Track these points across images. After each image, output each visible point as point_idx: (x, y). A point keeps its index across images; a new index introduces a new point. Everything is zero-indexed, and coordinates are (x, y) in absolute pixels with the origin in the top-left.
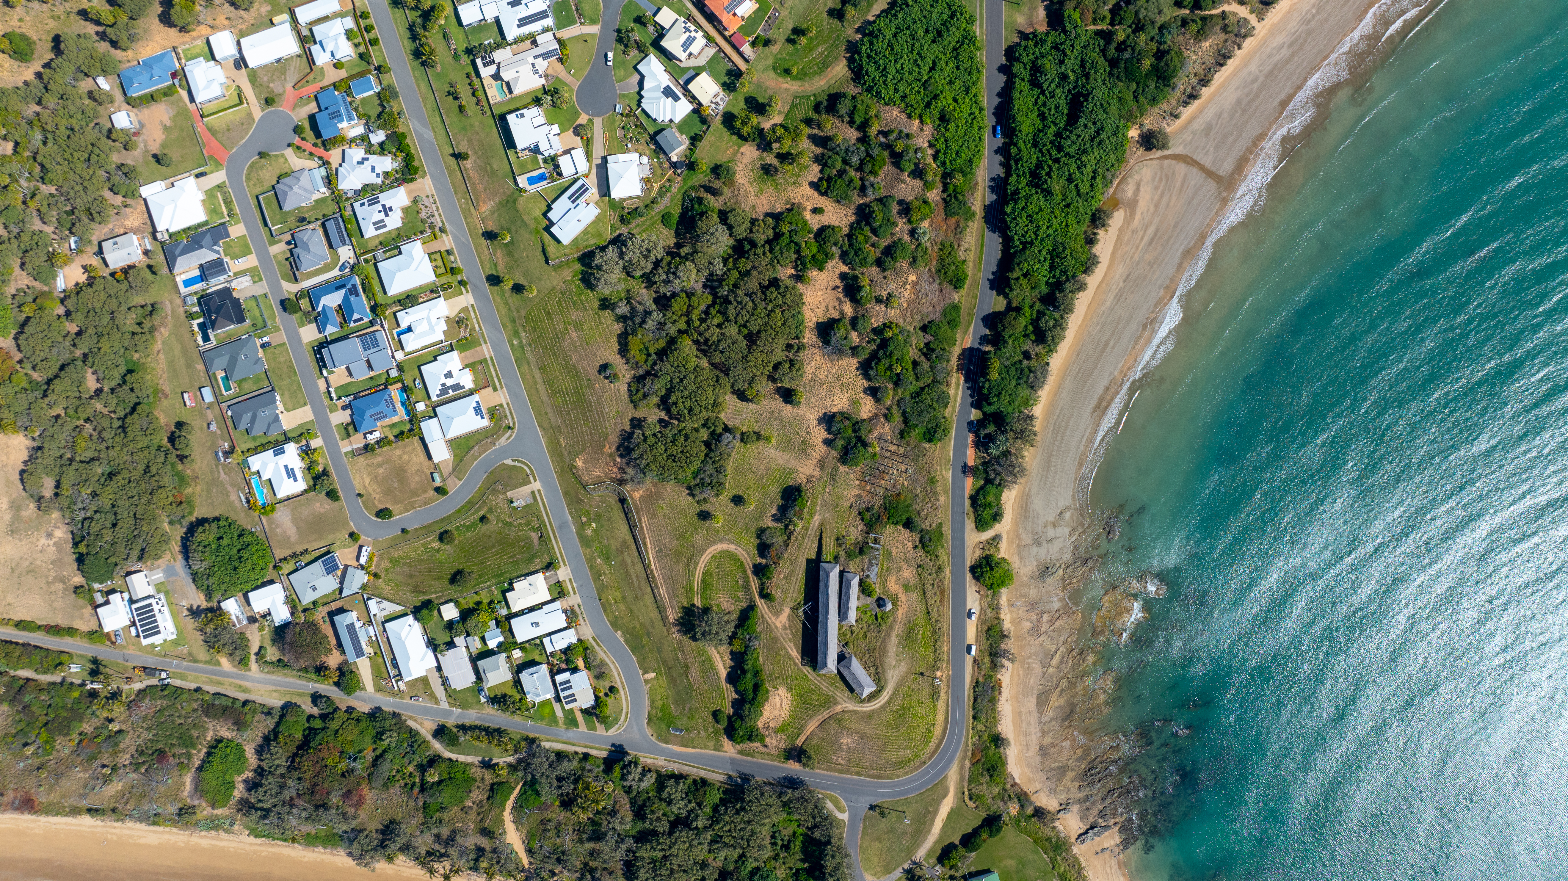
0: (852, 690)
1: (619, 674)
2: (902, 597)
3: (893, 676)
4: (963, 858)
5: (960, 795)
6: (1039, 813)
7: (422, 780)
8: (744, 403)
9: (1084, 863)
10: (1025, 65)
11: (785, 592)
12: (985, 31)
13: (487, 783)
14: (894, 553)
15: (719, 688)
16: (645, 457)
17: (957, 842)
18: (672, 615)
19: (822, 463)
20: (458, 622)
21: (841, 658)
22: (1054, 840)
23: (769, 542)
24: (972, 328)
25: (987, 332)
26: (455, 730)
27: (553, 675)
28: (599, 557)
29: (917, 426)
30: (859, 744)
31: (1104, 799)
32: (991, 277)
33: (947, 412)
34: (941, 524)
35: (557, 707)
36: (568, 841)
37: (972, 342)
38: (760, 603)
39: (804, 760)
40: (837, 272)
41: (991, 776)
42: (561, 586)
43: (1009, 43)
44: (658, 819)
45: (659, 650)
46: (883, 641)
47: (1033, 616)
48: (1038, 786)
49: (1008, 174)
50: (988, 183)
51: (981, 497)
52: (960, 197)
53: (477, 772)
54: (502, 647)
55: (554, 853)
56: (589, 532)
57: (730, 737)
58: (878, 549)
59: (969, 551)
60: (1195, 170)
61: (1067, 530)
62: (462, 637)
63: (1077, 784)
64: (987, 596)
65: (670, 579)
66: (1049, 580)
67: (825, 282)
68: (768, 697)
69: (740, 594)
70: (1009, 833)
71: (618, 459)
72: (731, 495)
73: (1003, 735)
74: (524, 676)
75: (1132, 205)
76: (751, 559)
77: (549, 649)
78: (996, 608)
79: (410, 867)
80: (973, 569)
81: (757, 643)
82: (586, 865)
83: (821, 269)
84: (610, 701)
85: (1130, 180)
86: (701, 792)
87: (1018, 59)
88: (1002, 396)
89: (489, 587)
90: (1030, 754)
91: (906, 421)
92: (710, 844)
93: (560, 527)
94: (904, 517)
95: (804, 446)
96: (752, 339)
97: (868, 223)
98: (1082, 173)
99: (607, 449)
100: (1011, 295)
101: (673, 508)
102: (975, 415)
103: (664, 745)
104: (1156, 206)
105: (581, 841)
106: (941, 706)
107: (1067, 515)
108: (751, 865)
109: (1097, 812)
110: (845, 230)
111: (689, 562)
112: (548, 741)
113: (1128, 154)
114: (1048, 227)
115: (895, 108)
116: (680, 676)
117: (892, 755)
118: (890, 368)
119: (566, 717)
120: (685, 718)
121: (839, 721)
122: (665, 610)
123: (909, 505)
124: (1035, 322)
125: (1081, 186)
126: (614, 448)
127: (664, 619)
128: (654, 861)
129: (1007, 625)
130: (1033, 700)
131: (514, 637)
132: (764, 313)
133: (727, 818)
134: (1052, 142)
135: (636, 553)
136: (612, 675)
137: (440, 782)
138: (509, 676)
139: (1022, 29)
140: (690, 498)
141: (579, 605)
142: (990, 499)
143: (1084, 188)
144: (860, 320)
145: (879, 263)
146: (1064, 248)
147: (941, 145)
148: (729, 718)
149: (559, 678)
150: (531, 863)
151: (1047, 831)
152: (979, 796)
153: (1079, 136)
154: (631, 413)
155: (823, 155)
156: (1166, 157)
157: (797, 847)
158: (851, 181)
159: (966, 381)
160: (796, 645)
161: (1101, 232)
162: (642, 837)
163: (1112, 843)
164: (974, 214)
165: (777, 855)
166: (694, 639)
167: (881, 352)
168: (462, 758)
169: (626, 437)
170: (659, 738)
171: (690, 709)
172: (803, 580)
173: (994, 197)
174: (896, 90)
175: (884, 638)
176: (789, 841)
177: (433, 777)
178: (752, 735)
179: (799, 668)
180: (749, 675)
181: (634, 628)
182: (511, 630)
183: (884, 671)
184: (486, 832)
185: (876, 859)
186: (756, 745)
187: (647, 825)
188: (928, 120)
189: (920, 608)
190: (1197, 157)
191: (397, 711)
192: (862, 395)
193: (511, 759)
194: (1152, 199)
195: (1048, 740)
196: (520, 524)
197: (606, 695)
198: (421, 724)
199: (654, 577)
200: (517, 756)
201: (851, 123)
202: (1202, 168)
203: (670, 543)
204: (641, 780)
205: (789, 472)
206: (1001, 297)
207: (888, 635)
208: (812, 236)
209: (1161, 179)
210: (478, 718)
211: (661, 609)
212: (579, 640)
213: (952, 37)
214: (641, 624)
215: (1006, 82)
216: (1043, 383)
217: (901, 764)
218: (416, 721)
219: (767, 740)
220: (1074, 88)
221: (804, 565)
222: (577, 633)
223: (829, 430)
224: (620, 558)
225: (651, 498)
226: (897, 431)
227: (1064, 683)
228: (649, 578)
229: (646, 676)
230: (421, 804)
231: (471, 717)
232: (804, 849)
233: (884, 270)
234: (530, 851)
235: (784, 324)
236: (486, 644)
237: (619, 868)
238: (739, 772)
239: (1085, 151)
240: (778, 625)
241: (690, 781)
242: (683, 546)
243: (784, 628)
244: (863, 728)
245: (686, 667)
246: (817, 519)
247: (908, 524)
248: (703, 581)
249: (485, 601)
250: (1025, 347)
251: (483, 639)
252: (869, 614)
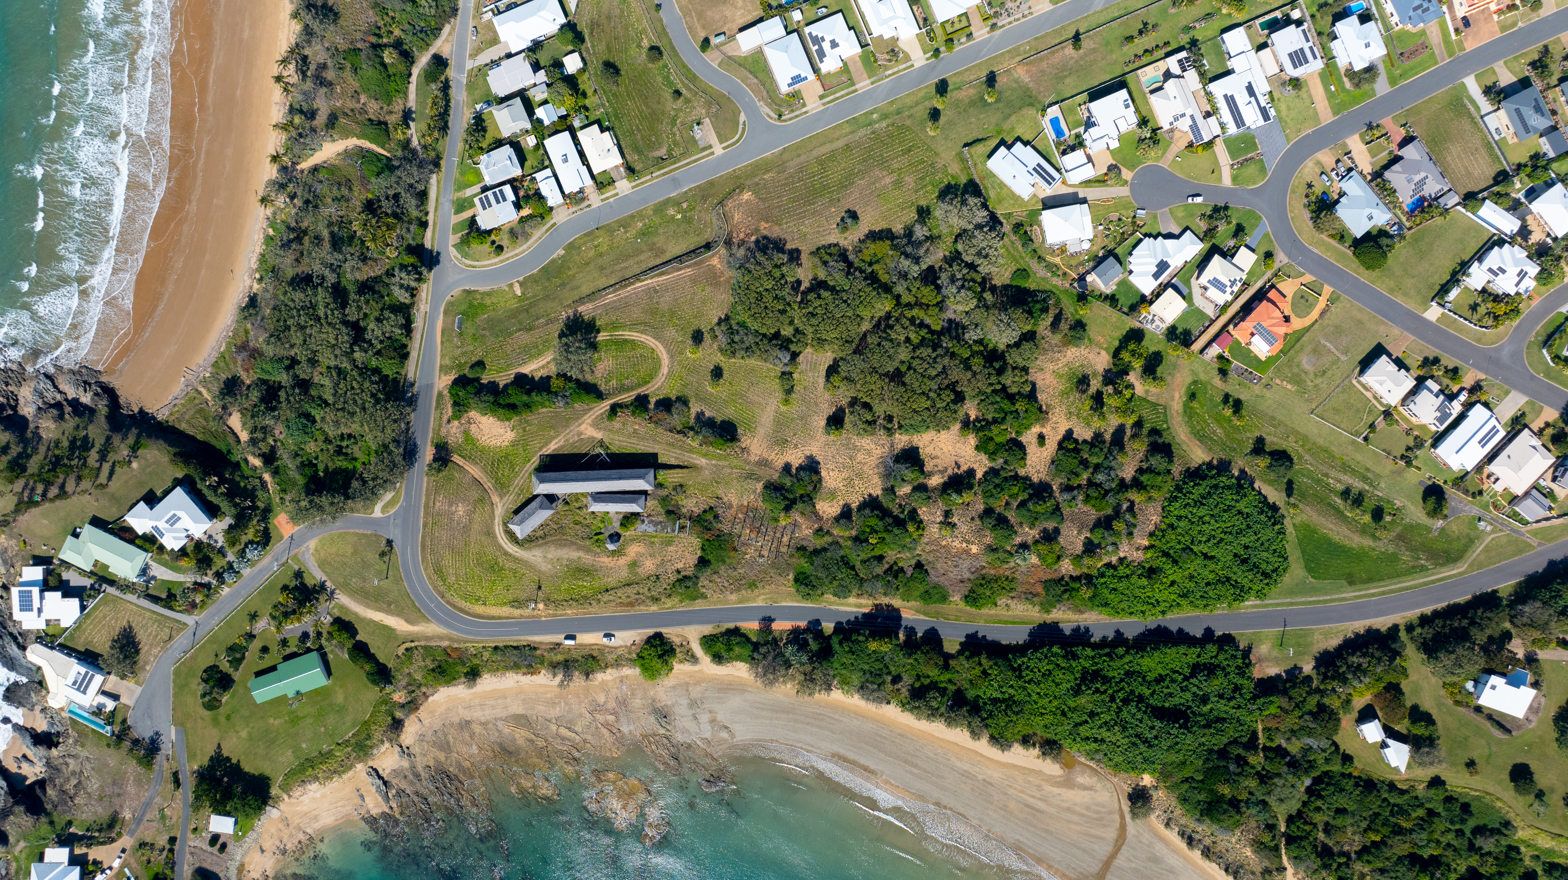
0: (517, 512)
1: (517, 255)
2: (623, 561)
3: (534, 556)
4: (342, 645)
5: (410, 638)
6: (397, 725)
7: (385, 46)
8: (824, 373)
9: (345, 776)
10: (1216, 657)
11: (618, 431)
12: (1249, 610)
13: (387, 118)
14: (671, 548)
15: (509, 366)
16: (758, 268)
17: (358, 638)
18: (586, 310)
19: (764, 463)
20: (562, 73)
21: (551, 498)
22: (368, 743)
23: (674, 410)
24: (922, 617)
25: (920, 635)
26: (443, 78)
27: (511, 182)
28: (645, 225)
29: (812, 565)
30: (458, 524)
31: (417, 793)
32: (980, 635)
33: (829, 597)
34: (706, 597)
35: (477, 189)
36: (329, 210)
37: (907, 619)
38: (606, 405)
39: (435, 465)
40: (975, 466)
41: (433, 670)
42: (609, 184)
43: (1237, 638)
44: (359, 308)
45: (546, 298)
46: (573, 543)
47: (612, 705)
48: (426, 722)
49: (1094, 646)
50: (1082, 625)
51: (738, 639)
52: (1066, 596)
53: (398, 106)
54: (537, 124)
55: (315, 196)
56: (671, 212)
57: (456, 382)
58: (673, 531)
59: (678, 630)
60: (1109, 849)
61: (708, 735)
62: (545, 79)
63: (431, 764)
64: (630, 653)
65: (624, 305)
66: (652, 719)
67: (963, 454)
68: (502, 420)
69: (614, 383)
70: (372, 693)
71: (753, 238)
72: (722, 365)
73: (479, 681)
74: (507, 150)
75: (1068, 783)
76: (653, 392)
77: (539, 176)
78: (617, 663)
79: (288, 39)
80: (658, 636)
81: (561, 404)
82: (305, 232)
83: (977, 448)
84: (487, 247)
85: (1095, 779)
86: (393, 354)
87: (1221, 649)
88: (850, 656)
89: (603, 105)
90: (461, 711)
91: (816, 552)
92: (336, 367)
93: (674, 180)
94: (710, 557)
95: (782, 443)
96: (896, 377)
97: (1031, 497)
98: (1100, 727)
99: (763, 225)
100: (961, 658)
101: (704, 302)
102: (828, 627)
103: (442, 310)
104: (1068, 810)
105: (330, 224)
106: (506, 611)
107: (724, 735)
108: (317, 414)
109: (403, 787)
110: (1022, 472)
111: (646, 324)
112: (438, 182)
113: (1123, 775)
114: (1038, 694)
115: (1159, 518)
116: (520, 322)
117: (448, 561)
118: (874, 531)
119: (465, 200)
120: (473, 331)
121: (481, 500)
122: (590, 301)
123: (724, 562)
124: (934, 686)
125: (1086, 726)
126: (765, 232)
127: (581, 300)
128: (313, 307)
129: (600, 677)
130: (520, 711)
131: (550, 136)
132: (925, 388)
133: (367, 384)
134: (1132, 692)
135: (651, 265)
136: (515, 248)
137: (384, 65)
138: (506, 133)
139: (1254, 650)
140: (716, 320)
141: (589, 206)
142: (737, 650)
143: (1084, 731)
144: (924, 495)
145: (988, 512)
146: (1017, 713)
147: (1122, 571)
148: (477, 380)
149: (507, 189)
150: (302, 171)
151: (378, 735)
152: (410, 658)
153: (1141, 722)
154: (806, 249)
155: (1104, 442)
156: (1122, 817)
157: (341, 463)
158: (1077, 475)
159: (864, 615)
160: (562, 447)
161: (1036, 751)
162: (339, 293)
163: (371, 806)
164: (1048, 612)
165: (330, 442)
166: (562, 335)
167: (889, 520)
168: (412, 88)
169: (778, 245)
170: (450, 304)
171: (483, 336)
172: (634, 451)
173: (1068, 632)
174: (1179, 518)
175: (576, 544)
176: (346, 454)
177: (389, 56)
178: (460, 406)
179: (537, 452)
180: (525, 398)
181: (569, 269)
182: (557, 132)
183: (540, 546)
184: (332, 121)
185: (334, 550)
186: (449, 411)
187: (352, 296)
188: (1149, 555)
189: (611, 581)
190: (1124, 850)
191: (459, 12)
192: (842, 503)
193: (415, 142)
194: (1075, 804)
195: (477, 729)
196: (675, 135)
197: (493, 242)
198: (447, 40)
199: (626, 286)
200: (419, 148)
201: (1141, 471)
202: (1113, 856)
203: (665, 302)
204: (402, 286)
205: (751, 428)
206: (958, 647)
207: (580, 548)
208: (1013, 435)
209: (1098, 812)
210: (457, 103)
211: (592, 296)
212: (551, 209)
213: (1241, 575)
214: (574, 276)
215: (1194, 637)
216: (868, 699)
217: (439, 571)
218: (450, 34)
219: (456, 423)
220: (1193, 712)
221: (651, 450)
222: (559, 206)
223: (800, 468)
224: (645, 248)
225: (713, 278)
226: (805, 543)
227: (541, 743)
228: (624, 282)
229: (517, 285)
230: (359, 46)
231: (459, 95)
232: (339, 471)
233: (981, 517)
234: (315, 169)
235: (915, 411)
236: (540, 105)
237: (303, 269)
238: (418, 394)
239: (1124, 729)
240: (583, 427)
241: (404, 340)
242: (663, 316)
243: (580, 434)
244: (476, 527)
245: (530, 329)
246: (702, 461)
247: (703, 562)
248: (626, 341)
249: (587, 102)
250: (905, 677)
251: (545, 102)
252: (602, 525)
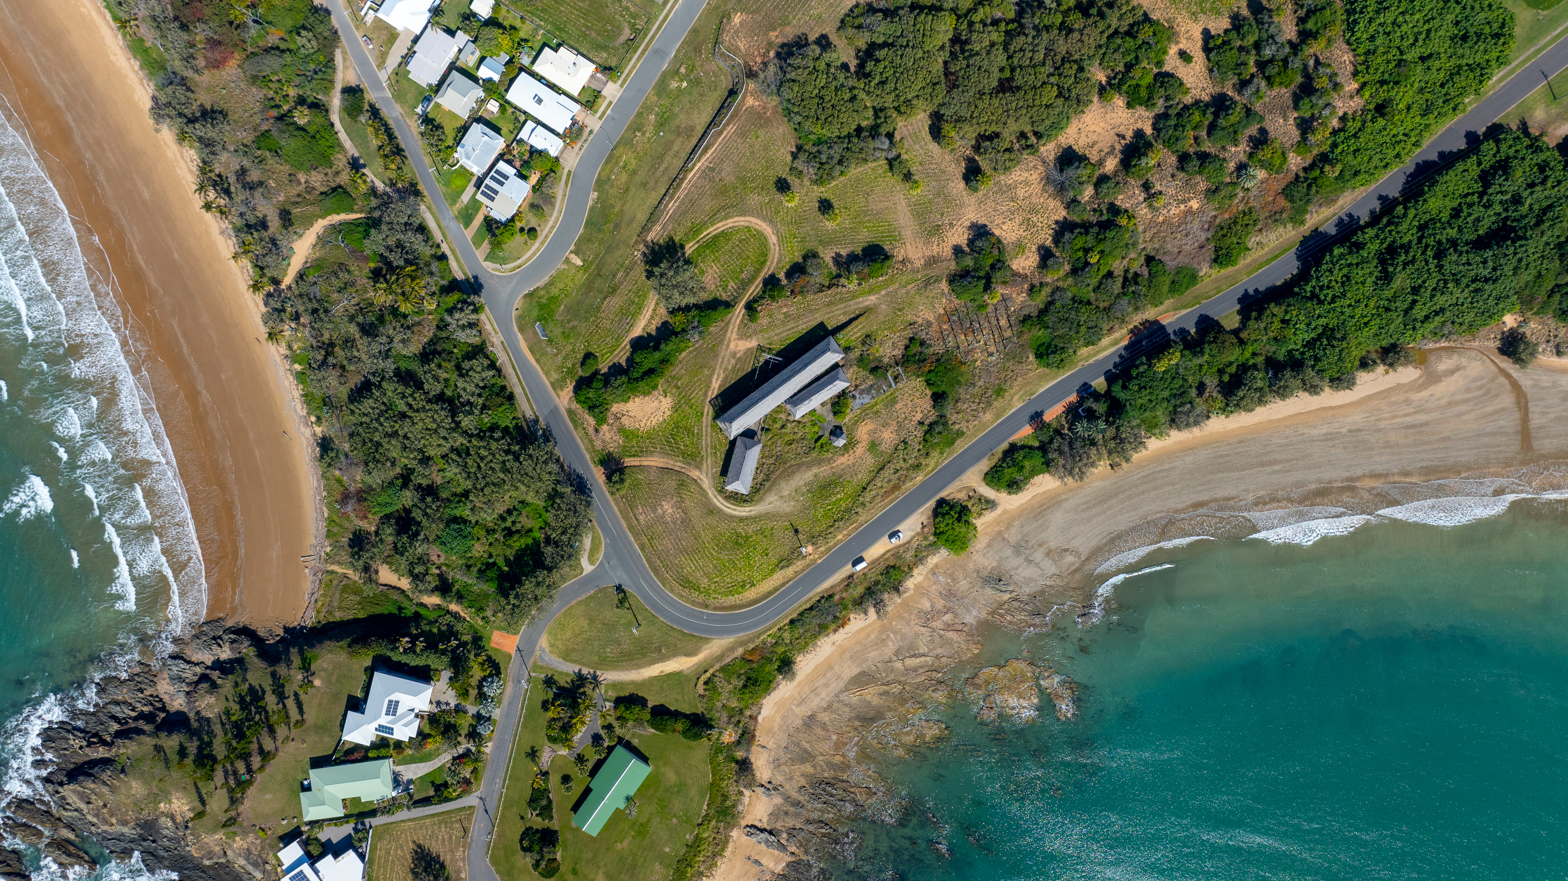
0: (724, 472)
1: (553, 227)
2: (860, 450)
3: (771, 503)
4: (639, 721)
5: (701, 669)
6: (744, 766)
7: (290, 111)
8: (929, 137)
9: (728, 853)
10: (1498, 151)
11: (770, 326)
12: (1497, 88)
13: (338, 180)
14: (898, 406)
15: (618, 339)
16: (800, 71)
17: (650, 704)
18: (655, 234)
19: (932, 261)
20: (479, 20)
21: (749, 434)
22: (728, 803)
23: (810, 270)
24: (1184, 312)
25: (1193, 331)
26: (366, 107)
27: (501, 157)
28: (657, 115)
29: (1047, 327)
30: (674, 523)
31: (809, 822)
32: (1251, 291)
33: (1084, 351)
34: (963, 433)
35: (470, 189)
36: (342, 305)
37: (1170, 324)
38: (739, 310)
39: (615, 478)
40: (1139, 125)
41: (745, 686)
42: (596, 97)
43: (1504, 122)
44: (436, 378)
45: (609, 250)
46: (799, 466)
47: (940, 604)
48: (771, 744)
49: (1370, 225)
50: (1342, 214)
51: (1022, 453)
52: (1314, 189)
53: (340, 162)
54: (489, 86)
55: (318, 301)
56: (674, 85)
57: (577, 389)
58: (890, 386)
59: (956, 485)
60: (1517, 415)
61: (1053, 570)
62: (467, 37)
63: (803, 782)
64: (926, 538)
65: (691, 202)
66: (989, 591)
67: (1119, 121)
68: (649, 393)
69: (732, 284)
70: (701, 748)
71: (772, 54)
72: (825, 196)
73: (796, 668)
74: (477, 129)
75: (1432, 378)
76: (777, 267)
77: (524, 135)
78: (919, 559)
79: (190, 171)
80: (941, 502)
81: (697, 337)
82: (332, 345)
83: (1129, 105)
84: (520, 238)
85: (1455, 357)
86: (499, 400)
87: (1497, 142)
88: (1144, 392)
89: (539, 26)
90: (797, 710)
91: (1043, 312)
92: (453, 449)
93: (656, 52)
94: (943, 388)
95: (935, 231)
96: (1005, 87)
97: (1216, 115)
98: (1432, 296)
99: (773, 35)
100: (1251, 323)
101: (766, 148)
102: (1099, 383)
103: (516, 329)
104: (1450, 404)
105: (352, 318)
106: (779, 577)
107: (1069, 559)
108: (464, 511)
109: (791, 825)
110: (1188, 100)
111: (723, 208)
112: (429, 208)
113: (1483, 332)
114: (1349, 306)
115: (1351, 55)
116: (600, 291)
117: (689, 567)
118: (1086, 251)
119: (467, 207)
120: (560, 330)
121: (682, 484)
122: (654, 223)
123: (959, 383)
124: (1244, 368)
125: (1418, 306)
126: (780, 41)
127: (645, 229)
128: (389, 407)
129: (910, 584)
130: (855, 671)
131: (507, 91)
132: (1043, 77)
133: (494, 445)
134: (1439, 243)
135: (689, 149)
136: (546, 221)
137: (302, 129)
138: (465, 115)
139: (1529, 124)
140: (789, 158)
141: (591, 132)
142: (1027, 464)
143: (1419, 312)
144: (1111, 184)
145: (1183, 159)
146: (1344, 338)
147: (1353, 126)
148: (596, 372)
149: (502, 166)
150: (289, 288)
151: (733, 789)
152: (715, 689)
153: (1469, 264)
154: (829, 29)
155: (1244, 19)
156: (1508, 376)
157: (518, 543)
158: (1244, 64)
159: (1126, 348)
160: (725, 379)
161: (1381, 369)
162: (405, 377)
163: (771, 865)
164: (1302, 222)
165: (494, 531)
166: (650, 275)
167: (1096, 230)
168: (343, 136)
169: (799, 44)
170: (520, 318)
171: (573, 328)
172: (798, 335)
173: (1333, 231)
174: (1372, 38)
175: (803, 464)
176: (518, 531)
177: (302, 117)
178: (597, 408)
179: (704, 401)
180: (657, 355)
181: (612, 206)
182: (512, 81)
183: (769, 490)
184: (286, 218)
185: (569, 634)
186: (591, 421)
187: (420, 372)
188: (1367, 95)
189: (862, 477)
190: (1532, 407)
191: (340, 33)
192: (1034, 248)
193: (380, 186)
194: (1453, 394)
195: (825, 717)
196: (627, 8)
197: (522, 230)
198: (346, 68)
199: (679, 185)
200: (388, 189)
201: (1302, 21)
202: (1525, 420)
203: (728, 174)
204: (463, 327)
205: (896, 237)
206: (1238, 318)
207: (810, 465)
208: (1156, 70)
209: (1480, 388)
210: (396, 120)
211: (652, 218)
212: (557, 159)
213: (1471, 55)
214: (622, 211)
215: (1460, 151)
216: (1188, 425)
217: (687, 583)
218: (345, 60)
219: (605, 427)
220: (1514, 220)
221: (814, 324)
222: (562, 152)
223: (971, 242)
224: (672, 137)
225: (759, 119)
226: (1025, 312)
227: (896, 689)
228: (674, 183)
229: (573, 256)
230: (264, 128)
231: (393, 112)
232: (520, 555)
233: (1182, 168)
234: (301, 276)
235: (1047, 106)
236: (478, 68)
237: (355, 380)
238: (548, 426)
239: (1457, 282)
240: (732, 346)
241: (500, 382)
242: (735, 189)
243: (734, 355)
244: (694, 513)
245: (613, 290)
246: (872, 300)
247: (938, 398)
248: (716, 237)
249: (522, 34)
250: (1207, 382)
251: (482, 59)
252: (816, 429)
